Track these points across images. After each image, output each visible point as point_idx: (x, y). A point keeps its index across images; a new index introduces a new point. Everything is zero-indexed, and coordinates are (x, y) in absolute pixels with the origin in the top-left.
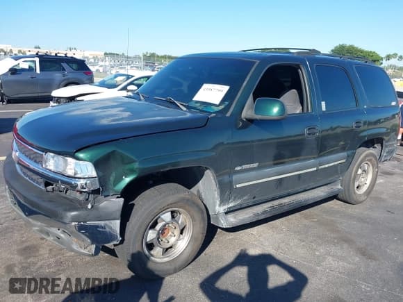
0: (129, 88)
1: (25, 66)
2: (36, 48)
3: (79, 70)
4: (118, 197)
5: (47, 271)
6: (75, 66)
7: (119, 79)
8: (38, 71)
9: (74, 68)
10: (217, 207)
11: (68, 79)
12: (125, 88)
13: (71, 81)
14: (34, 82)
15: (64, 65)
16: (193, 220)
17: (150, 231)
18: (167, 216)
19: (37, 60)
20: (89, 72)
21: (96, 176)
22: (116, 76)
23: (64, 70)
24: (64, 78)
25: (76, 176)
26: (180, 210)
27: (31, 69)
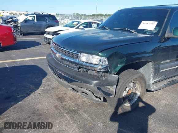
0: (80, 27)
1: (30, 18)
2: (26, 12)
3: (52, 20)
4: (115, 75)
5: (73, 109)
6: (51, 18)
7: (75, 23)
8: (36, 21)
9: (51, 19)
10: (151, 81)
11: (48, 24)
12: (78, 28)
13: (49, 25)
14: (34, 26)
15: (47, 18)
16: (142, 87)
17: (125, 91)
18: (131, 84)
19: (35, 16)
20: (57, 21)
21: (108, 64)
22: (73, 22)
23: (46, 20)
24: (46, 24)
25: (99, 64)
26: (137, 82)
27: (33, 20)
